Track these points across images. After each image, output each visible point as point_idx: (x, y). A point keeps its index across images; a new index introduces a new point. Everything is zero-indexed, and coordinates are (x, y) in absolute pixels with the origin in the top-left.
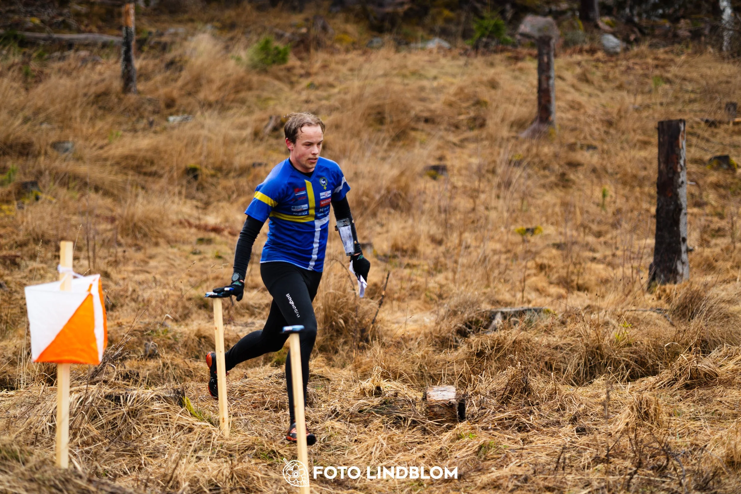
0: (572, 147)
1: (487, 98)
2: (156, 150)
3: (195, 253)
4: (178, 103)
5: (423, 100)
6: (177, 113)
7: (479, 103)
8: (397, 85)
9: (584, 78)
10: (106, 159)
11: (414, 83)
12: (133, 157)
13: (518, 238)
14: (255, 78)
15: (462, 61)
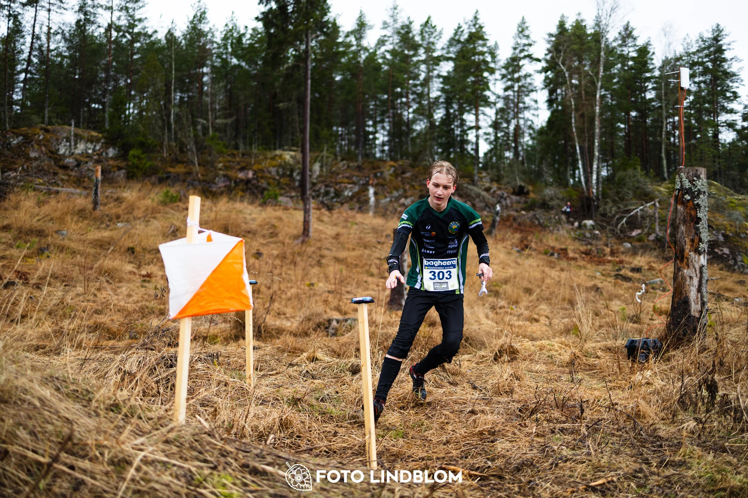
0: (320, 248)
1: (277, 224)
2: (112, 238)
3: (142, 286)
4: (122, 216)
5: (246, 223)
6: (122, 222)
7: (274, 226)
8: (233, 216)
9: (320, 220)
10: (85, 241)
11: (241, 216)
12: (99, 240)
13: (307, 288)
14: (161, 208)
15: (260, 208)
